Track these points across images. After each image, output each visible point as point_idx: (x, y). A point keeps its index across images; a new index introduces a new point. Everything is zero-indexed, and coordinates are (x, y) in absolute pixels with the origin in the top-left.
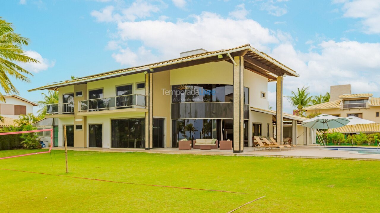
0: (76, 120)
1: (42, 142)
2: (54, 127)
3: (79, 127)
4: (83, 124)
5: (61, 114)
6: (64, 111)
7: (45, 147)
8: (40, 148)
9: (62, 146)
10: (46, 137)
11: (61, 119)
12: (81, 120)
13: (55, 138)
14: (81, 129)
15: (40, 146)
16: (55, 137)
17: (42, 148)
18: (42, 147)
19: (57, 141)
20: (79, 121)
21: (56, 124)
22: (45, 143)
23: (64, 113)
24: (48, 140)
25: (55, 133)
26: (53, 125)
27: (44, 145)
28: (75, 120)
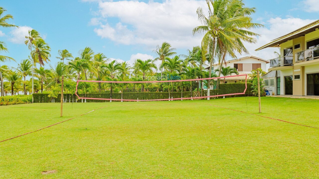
0: (295, 71)
1: (267, 91)
2: (277, 78)
3: (297, 77)
4: (300, 74)
5: (283, 66)
6: (285, 64)
7: (269, 95)
8: (265, 96)
9: (283, 94)
10: (271, 87)
11: (283, 71)
12: (299, 70)
13: (278, 88)
14: (299, 78)
15: (265, 94)
16: (278, 86)
17: (266, 96)
18: (267, 94)
19: (280, 90)
20: (298, 71)
21: (278, 76)
22: (269, 92)
23: (285, 65)
24: (272, 89)
25: (278, 84)
26: (276, 76)
27: (269, 93)
28: (293, 71)
